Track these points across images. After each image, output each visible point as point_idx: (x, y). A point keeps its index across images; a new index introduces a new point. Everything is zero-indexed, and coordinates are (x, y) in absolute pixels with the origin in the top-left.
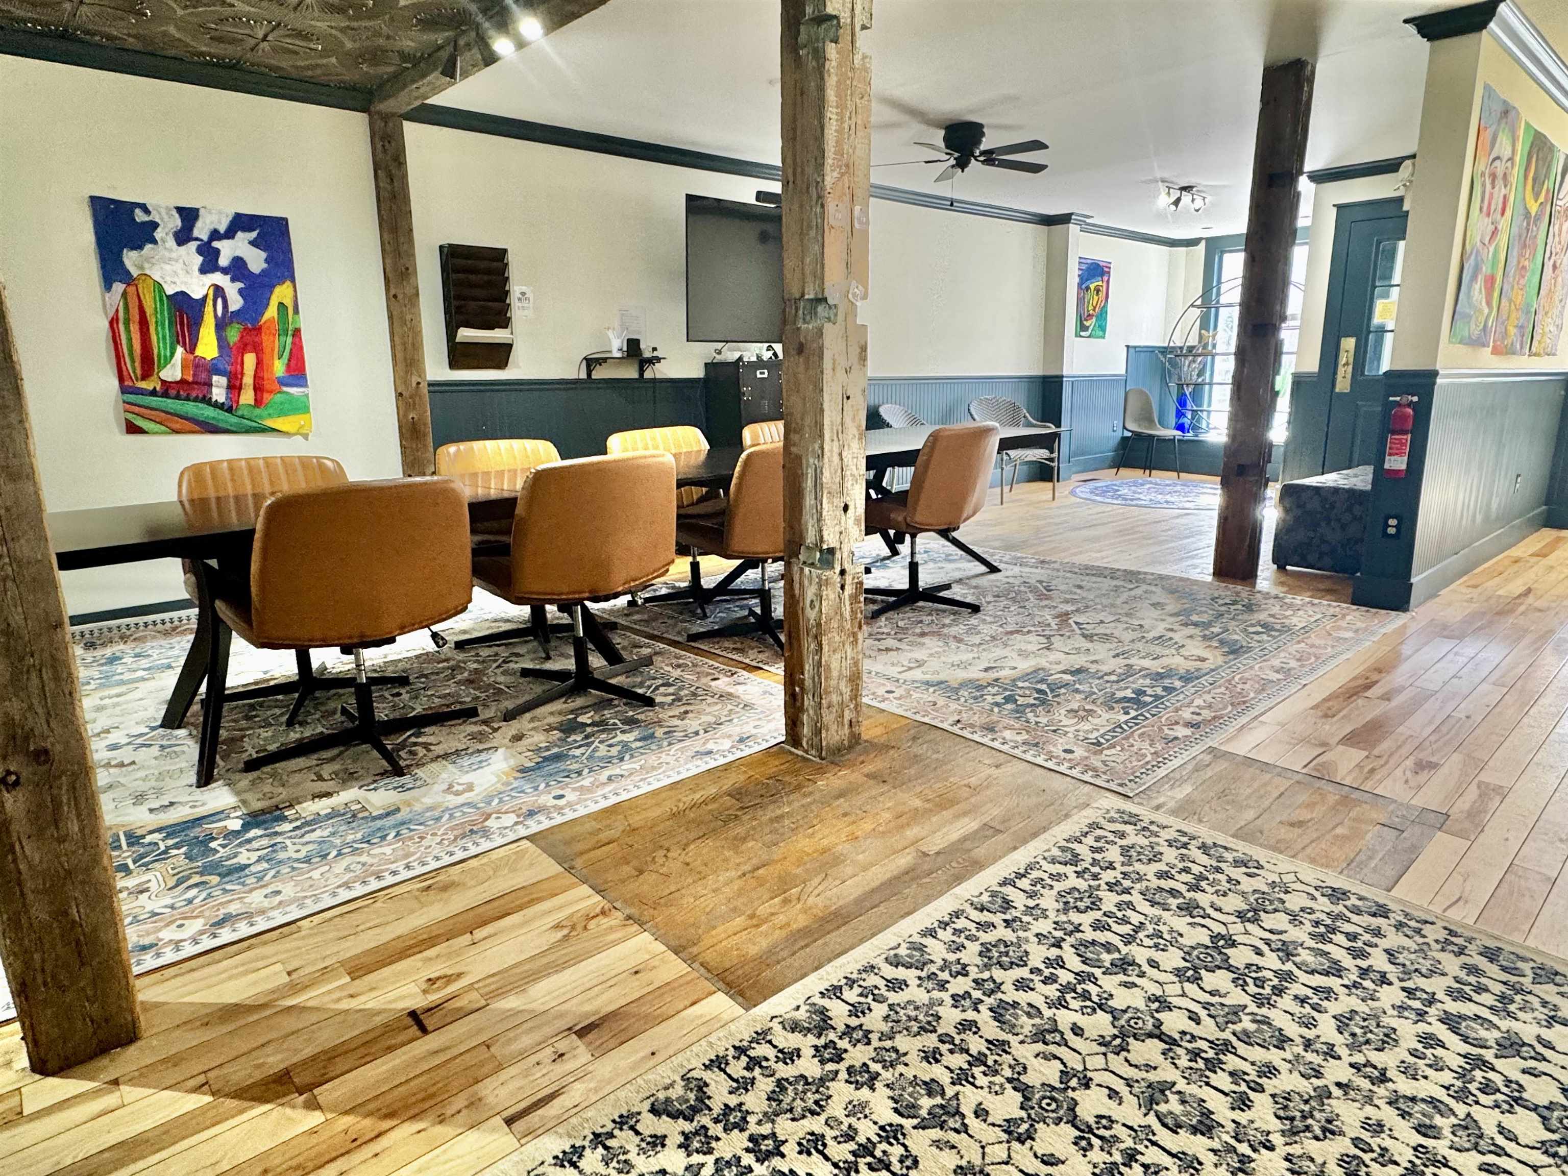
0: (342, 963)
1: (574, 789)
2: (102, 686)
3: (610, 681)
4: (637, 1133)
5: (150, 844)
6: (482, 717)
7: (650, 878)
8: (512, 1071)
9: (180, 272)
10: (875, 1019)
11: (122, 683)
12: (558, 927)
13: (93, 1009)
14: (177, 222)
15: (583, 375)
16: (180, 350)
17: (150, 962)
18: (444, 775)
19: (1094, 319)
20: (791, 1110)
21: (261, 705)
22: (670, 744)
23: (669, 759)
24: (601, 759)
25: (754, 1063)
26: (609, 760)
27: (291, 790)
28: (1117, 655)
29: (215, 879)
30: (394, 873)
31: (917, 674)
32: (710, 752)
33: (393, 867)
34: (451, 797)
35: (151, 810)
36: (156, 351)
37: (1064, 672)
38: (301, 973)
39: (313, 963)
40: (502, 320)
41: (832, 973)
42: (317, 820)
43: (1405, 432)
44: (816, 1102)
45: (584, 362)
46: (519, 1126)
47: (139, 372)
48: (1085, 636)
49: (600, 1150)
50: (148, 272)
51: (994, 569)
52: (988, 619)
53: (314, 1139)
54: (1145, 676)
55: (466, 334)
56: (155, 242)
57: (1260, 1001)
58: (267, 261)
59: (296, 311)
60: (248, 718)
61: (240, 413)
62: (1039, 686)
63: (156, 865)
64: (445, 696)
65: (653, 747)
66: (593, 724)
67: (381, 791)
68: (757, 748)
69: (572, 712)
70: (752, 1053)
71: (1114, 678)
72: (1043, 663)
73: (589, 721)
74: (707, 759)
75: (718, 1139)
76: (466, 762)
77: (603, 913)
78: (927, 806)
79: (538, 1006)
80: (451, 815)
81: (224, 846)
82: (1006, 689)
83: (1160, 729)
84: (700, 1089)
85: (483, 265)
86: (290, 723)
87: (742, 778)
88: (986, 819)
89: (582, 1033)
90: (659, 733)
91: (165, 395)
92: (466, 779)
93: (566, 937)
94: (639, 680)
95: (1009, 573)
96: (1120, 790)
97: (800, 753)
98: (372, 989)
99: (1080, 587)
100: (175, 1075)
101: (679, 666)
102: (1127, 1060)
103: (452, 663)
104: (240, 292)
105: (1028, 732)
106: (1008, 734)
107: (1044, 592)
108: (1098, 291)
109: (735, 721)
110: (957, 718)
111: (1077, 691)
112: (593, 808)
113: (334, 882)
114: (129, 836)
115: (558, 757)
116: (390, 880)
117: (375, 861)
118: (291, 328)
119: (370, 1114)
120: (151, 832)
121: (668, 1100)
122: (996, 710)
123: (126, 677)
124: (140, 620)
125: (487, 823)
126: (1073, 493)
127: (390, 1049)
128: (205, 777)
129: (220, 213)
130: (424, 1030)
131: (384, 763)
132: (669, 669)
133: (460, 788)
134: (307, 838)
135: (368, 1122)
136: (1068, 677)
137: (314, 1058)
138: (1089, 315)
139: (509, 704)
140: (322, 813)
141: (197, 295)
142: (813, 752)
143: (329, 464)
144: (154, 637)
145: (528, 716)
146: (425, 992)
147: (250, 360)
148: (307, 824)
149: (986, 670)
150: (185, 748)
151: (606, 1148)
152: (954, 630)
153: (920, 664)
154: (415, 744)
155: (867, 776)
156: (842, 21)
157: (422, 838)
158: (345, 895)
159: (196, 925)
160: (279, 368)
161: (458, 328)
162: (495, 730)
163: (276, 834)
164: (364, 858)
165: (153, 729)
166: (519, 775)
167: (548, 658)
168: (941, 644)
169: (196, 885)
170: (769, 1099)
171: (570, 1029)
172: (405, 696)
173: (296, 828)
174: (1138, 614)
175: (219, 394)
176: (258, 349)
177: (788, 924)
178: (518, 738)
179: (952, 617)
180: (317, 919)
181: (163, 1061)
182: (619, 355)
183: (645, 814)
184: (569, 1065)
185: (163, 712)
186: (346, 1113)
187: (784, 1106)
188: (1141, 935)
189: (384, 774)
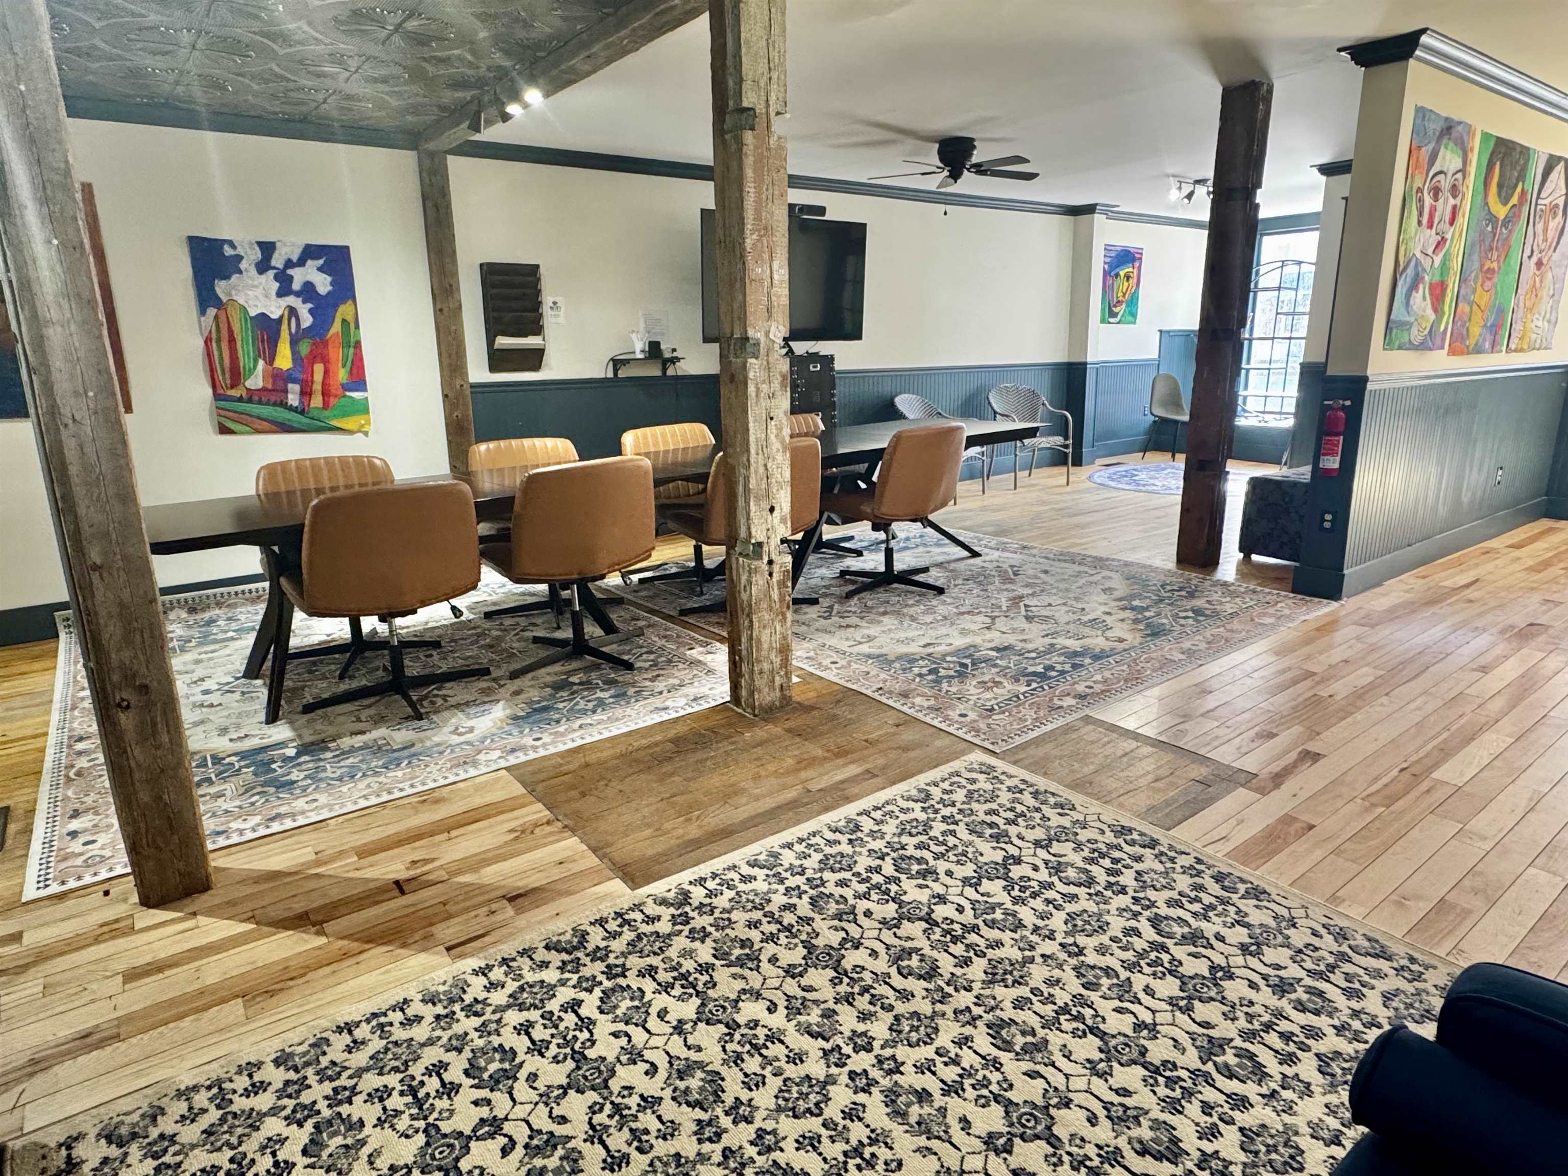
0: (353, 848)
1: (551, 734)
2: (200, 644)
3: (603, 649)
4: (532, 959)
5: (229, 764)
6: (494, 675)
7: (591, 799)
8: (456, 920)
9: (261, 297)
10: (722, 902)
11: (216, 641)
12: (512, 831)
13: (181, 865)
14: (257, 255)
15: (610, 375)
16: (261, 363)
17: (222, 842)
18: (453, 720)
19: (1124, 306)
20: (641, 952)
21: (321, 662)
22: (637, 701)
23: (633, 713)
24: (579, 711)
25: (627, 922)
26: (584, 712)
27: (335, 729)
28: (1047, 635)
29: (273, 790)
30: (401, 790)
31: (865, 649)
32: (666, 708)
33: (401, 786)
34: (456, 737)
35: (231, 740)
36: (242, 364)
37: (991, 649)
38: (325, 853)
39: (334, 847)
40: (537, 329)
41: (704, 870)
42: (352, 750)
43: (1338, 434)
44: (660, 948)
45: (611, 364)
46: (453, 952)
47: (228, 382)
48: (1027, 618)
49: (505, 968)
50: (235, 298)
51: (975, 554)
52: (949, 600)
53: (318, 952)
54: (1062, 654)
55: (503, 341)
56: (240, 272)
57: (1016, 901)
58: (332, 284)
59: (357, 326)
60: (310, 672)
61: (310, 415)
62: (964, 661)
63: (233, 779)
64: (466, 659)
65: (622, 703)
66: (580, 684)
67: (404, 731)
68: (706, 706)
69: (565, 673)
70: (626, 917)
71: (1034, 655)
72: (978, 640)
73: (577, 681)
74: (662, 713)
75: (585, 965)
76: (472, 710)
77: (548, 823)
78: (826, 755)
79: (486, 881)
80: (452, 751)
81: (281, 767)
82: (935, 663)
83: (1051, 700)
84: (583, 936)
85: (518, 279)
86: (342, 677)
87: (686, 728)
88: (868, 766)
89: (511, 899)
90: (631, 691)
91: (250, 401)
92: (470, 723)
93: (516, 838)
94: (628, 648)
95: (988, 558)
96: (991, 747)
97: (740, 711)
98: (371, 866)
99: (1046, 572)
100: (232, 911)
101: (665, 637)
102: (895, 934)
103: (479, 630)
104: (311, 311)
105: (936, 698)
106: (918, 700)
107: (1010, 575)
108: (1128, 277)
109: (696, 684)
110: (881, 685)
111: (995, 666)
112: (562, 748)
113: (357, 794)
114: (213, 757)
115: (545, 709)
116: (398, 794)
117: (389, 781)
118: (353, 340)
119: (357, 940)
120: (229, 756)
121: (559, 941)
122: (918, 679)
123: (220, 636)
124: (232, 589)
125: (478, 757)
126: (1090, 478)
127: (377, 903)
128: (272, 717)
129: (293, 244)
130: (403, 892)
131: (409, 710)
132: (656, 639)
133: (463, 730)
134: (342, 764)
135: (355, 945)
136: (994, 654)
137: (325, 906)
138: (1118, 302)
139: (516, 666)
140: (356, 746)
141: (275, 316)
142: (749, 710)
143: (377, 462)
144: (243, 604)
145: (530, 675)
146: (408, 869)
147: (319, 369)
148: (343, 753)
149: (924, 646)
150: (260, 694)
151: (509, 966)
152: (911, 611)
153: (870, 639)
154: (436, 696)
155: (789, 731)
156: (758, 111)
157: (426, 766)
158: (363, 803)
159: (257, 819)
160: (342, 375)
161: (495, 336)
162: (502, 686)
163: (320, 760)
164: (381, 779)
165: (237, 679)
166: (511, 722)
167: (559, 628)
168: (896, 622)
169: (258, 793)
170: (628, 944)
171: (504, 896)
172: (436, 657)
173: (335, 757)
174: (1086, 599)
175: (293, 399)
176: (326, 361)
177: (683, 836)
178: (517, 693)
179: (918, 598)
180: (341, 819)
181: (228, 903)
182: (641, 356)
183: (599, 755)
184: (498, 917)
185: (244, 666)
186: (342, 938)
187: (637, 949)
188: (950, 854)
189: (407, 718)
